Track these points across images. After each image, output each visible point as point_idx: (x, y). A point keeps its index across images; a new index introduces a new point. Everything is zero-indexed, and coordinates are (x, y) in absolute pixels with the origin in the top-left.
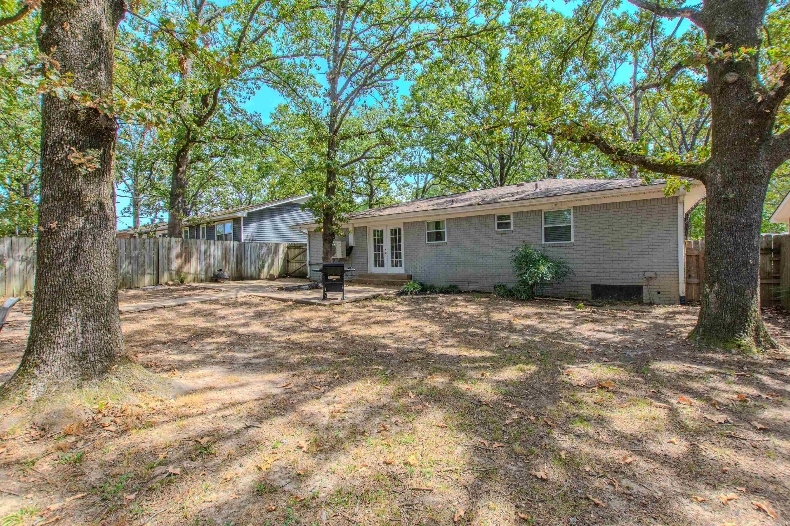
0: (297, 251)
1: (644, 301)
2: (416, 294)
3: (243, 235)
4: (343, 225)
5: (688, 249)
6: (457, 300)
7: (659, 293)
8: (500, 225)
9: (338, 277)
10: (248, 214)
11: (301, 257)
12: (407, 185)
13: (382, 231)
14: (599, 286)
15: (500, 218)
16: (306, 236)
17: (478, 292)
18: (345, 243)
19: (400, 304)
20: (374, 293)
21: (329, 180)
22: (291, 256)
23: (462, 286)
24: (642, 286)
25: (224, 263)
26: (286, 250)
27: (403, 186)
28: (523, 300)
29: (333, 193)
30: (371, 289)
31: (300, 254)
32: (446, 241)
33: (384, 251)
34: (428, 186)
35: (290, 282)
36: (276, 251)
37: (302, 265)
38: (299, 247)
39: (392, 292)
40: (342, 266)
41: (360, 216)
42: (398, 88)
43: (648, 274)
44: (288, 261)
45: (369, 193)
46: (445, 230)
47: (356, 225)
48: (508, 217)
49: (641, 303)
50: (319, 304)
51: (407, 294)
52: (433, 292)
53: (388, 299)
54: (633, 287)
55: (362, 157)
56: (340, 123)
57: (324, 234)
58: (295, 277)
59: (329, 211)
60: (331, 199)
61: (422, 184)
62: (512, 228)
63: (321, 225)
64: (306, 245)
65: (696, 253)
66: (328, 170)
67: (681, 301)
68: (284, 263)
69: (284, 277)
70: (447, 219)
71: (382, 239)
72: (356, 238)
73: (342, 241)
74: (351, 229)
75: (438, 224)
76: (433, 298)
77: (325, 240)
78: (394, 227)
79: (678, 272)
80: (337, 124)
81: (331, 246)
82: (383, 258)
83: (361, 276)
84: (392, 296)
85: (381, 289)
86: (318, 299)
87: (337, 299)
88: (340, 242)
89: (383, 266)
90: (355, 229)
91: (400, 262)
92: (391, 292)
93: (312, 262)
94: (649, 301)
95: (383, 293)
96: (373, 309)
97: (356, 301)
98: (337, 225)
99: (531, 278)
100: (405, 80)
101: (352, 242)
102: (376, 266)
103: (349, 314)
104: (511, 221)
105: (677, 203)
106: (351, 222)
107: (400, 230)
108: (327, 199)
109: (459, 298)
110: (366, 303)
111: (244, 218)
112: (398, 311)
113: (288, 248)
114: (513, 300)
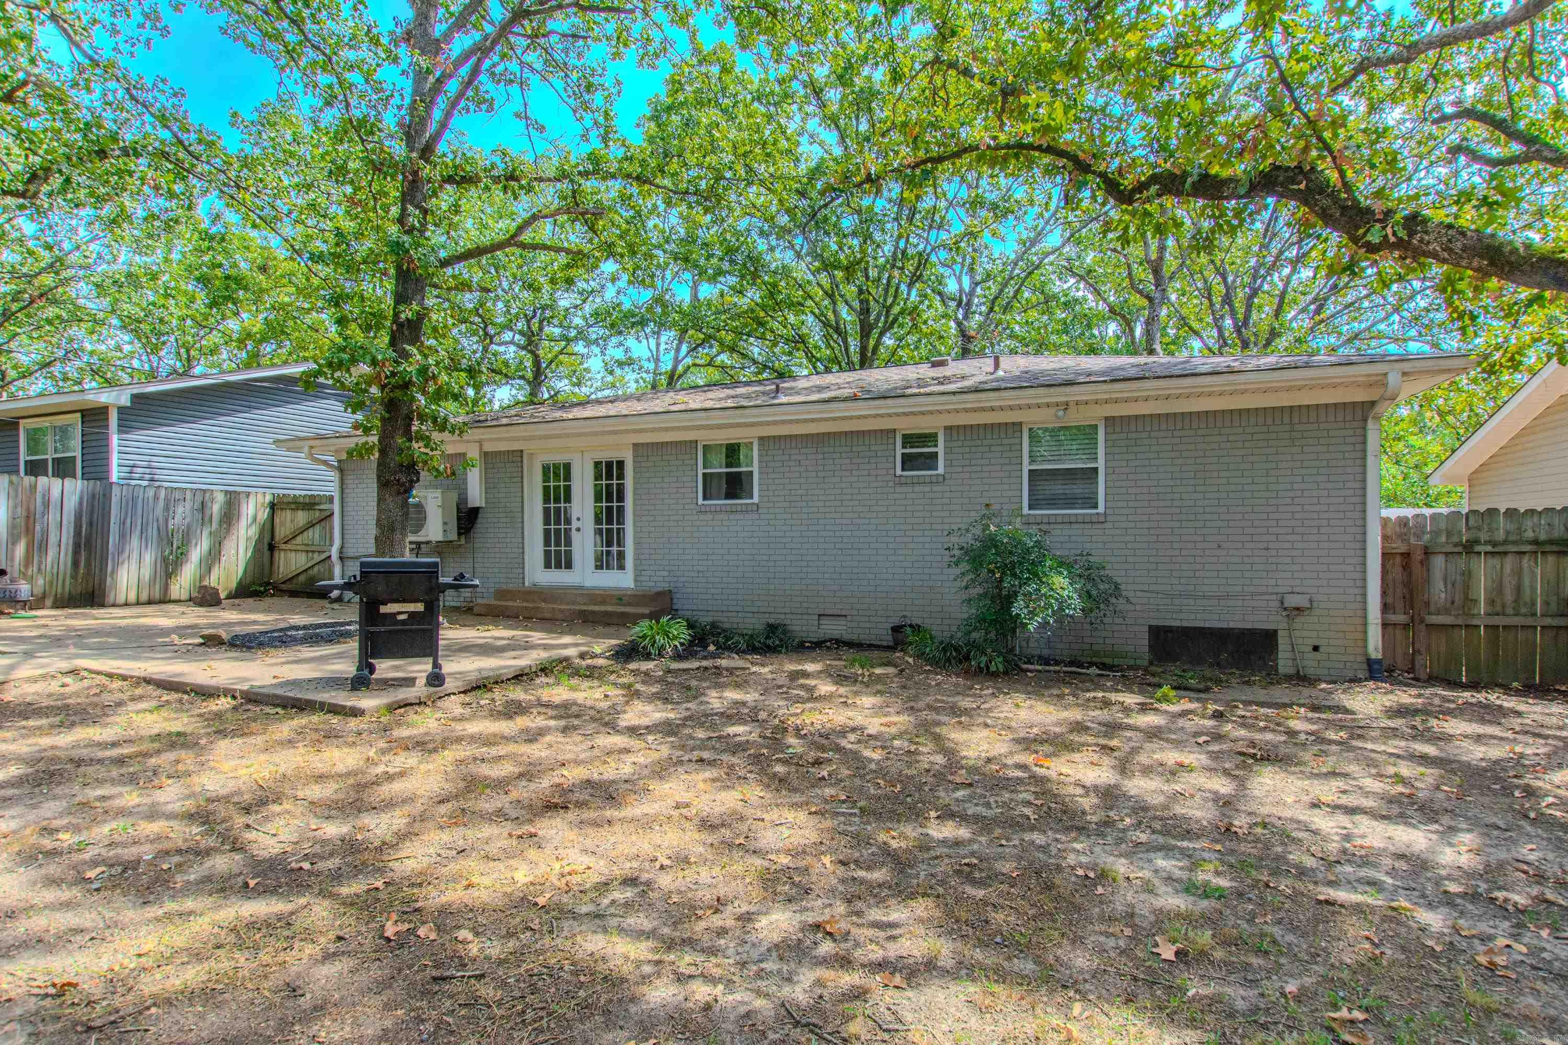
0: (302, 517)
1: (1282, 670)
2: (678, 657)
3: (115, 460)
4: (450, 444)
5: (1385, 538)
6: (805, 675)
7: (1316, 648)
8: (908, 462)
9: (420, 607)
10: (135, 397)
11: (315, 534)
12: (629, 362)
13: (567, 467)
14: (1168, 630)
15: (908, 440)
16: (334, 476)
17: (850, 644)
18: (454, 497)
19: (632, 694)
20: (544, 655)
21: (401, 298)
22: (281, 532)
23: (804, 627)
24: (1276, 631)
25: (20, 549)
26: (264, 515)
27: (621, 364)
28: (995, 675)
29: (415, 339)
30: (537, 637)
31: (312, 525)
32: (756, 499)
33: (575, 524)
34: (680, 368)
35: (267, 611)
36: (230, 516)
37: (317, 558)
38: (309, 504)
39: (602, 646)
40: (432, 572)
41: (505, 421)
42: (619, 83)
43: (1291, 601)
44: (272, 548)
45: (530, 375)
46: (755, 469)
47: (488, 447)
48: (928, 438)
49: (1273, 677)
50: (335, 710)
51: (648, 657)
52: (725, 648)
53: (591, 673)
54: (1252, 632)
55: (512, 240)
56: (444, 125)
57: (381, 464)
58: (294, 594)
59: (398, 393)
60: (406, 355)
61: (667, 365)
62: (941, 470)
63: (374, 439)
64: (331, 499)
65: (1403, 549)
66: (399, 268)
67: (1370, 670)
68: (257, 550)
69: (256, 594)
70: (761, 439)
71: (568, 489)
72: (489, 484)
73: (446, 489)
74: (473, 453)
75: (732, 452)
76: (731, 671)
77: (383, 484)
78: (605, 456)
79: (1364, 595)
80: (433, 127)
81: (405, 504)
82: (569, 543)
83: (502, 594)
84: (601, 662)
85: (567, 639)
86: (333, 682)
87: (410, 682)
88: (438, 493)
89: (569, 566)
90: (486, 456)
91: (621, 555)
92: (598, 650)
93: (350, 552)
94: (1292, 671)
95: (572, 652)
96: (540, 722)
97: (479, 686)
98: (427, 440)
99: (1032, 613)
100: (640, 65)
101: (476, 495)
102: (548, 565)
103: (449, 755)
104: (940, 449)
105: (1365, 420)
106: (473, 434)
107: (621, 464)
108: (391, 354)
109: (810, 667)
110: (518, 693)
111: (121, 410)
112: (632, 731)
113: (272, 506)
114: (967, 673)
